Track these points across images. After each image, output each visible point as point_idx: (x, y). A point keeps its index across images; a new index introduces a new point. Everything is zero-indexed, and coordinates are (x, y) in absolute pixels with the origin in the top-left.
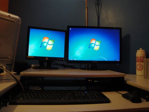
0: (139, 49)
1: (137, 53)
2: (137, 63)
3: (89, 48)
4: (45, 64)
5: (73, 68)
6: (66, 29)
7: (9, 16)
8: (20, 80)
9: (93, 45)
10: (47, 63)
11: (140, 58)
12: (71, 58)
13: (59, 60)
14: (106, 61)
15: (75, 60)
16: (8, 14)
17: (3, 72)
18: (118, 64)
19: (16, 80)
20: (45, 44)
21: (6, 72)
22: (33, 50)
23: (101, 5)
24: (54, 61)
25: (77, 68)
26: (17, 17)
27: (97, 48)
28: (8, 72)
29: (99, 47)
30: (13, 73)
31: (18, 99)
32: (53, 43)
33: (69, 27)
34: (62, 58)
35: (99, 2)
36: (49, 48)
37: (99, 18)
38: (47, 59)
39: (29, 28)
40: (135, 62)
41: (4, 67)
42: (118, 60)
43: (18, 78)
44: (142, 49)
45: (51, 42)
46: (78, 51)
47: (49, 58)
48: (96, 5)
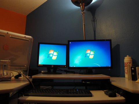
0: (126, 56)
1: (124, 60)
2: (125, 68)
3: (85, 57)
4: (52, 70)
5: (74, 73)
6: (67, 43)
7: (25, 37)
8: (32, 82)
9: (88, 55)
10: (53, 70)
11: (127, 63)
12: (71, 65)
13: (62, 67)
14: (100, 67)
15: (74, 66)
16: (24, 36)
17: (21, 76)
18: (110, 69)
19: (29, 81)
20: (51, 55)
21: (23, 76)
22: (42, 60)
23: (96, 21)
24: (58, 68)
25: (77, 73)
26: (30, 37)
27: (91, 57)
28: (25, 76)
29: (93, 55)
30: (27, 77)
31: (30, 93)
32: (57, 54)
33: (69, 41)
34: (65, 66)
35: (94, 19)
36: (54, 58)
37: (95, 31)
38: (53, 66)
39: (39, 44)
40: (124, 67)
41: (22, 73)
42: (110, 66)
43: (31, 80)
44: (129, 56)
45: (55, 54)
46: (77, 60)
47: (54, 65)
48: (92, 21)
